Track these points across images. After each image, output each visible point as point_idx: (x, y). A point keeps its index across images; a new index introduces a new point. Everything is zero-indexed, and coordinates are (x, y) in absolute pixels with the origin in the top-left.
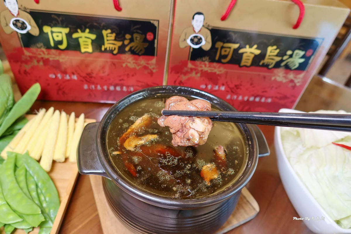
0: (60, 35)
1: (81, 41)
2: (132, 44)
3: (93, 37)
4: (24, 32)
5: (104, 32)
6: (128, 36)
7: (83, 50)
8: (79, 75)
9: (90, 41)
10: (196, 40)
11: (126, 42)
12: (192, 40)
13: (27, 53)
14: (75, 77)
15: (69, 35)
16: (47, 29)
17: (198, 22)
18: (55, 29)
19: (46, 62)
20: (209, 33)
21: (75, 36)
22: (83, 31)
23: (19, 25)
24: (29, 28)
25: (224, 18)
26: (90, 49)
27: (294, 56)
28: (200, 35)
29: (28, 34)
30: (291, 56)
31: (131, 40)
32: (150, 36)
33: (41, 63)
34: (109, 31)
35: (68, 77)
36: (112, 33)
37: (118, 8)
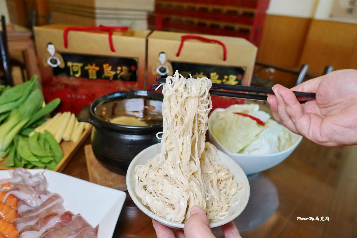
0: (77, 68)
1: (90, 71)
2: (122, 74)
3: (97, 68)
4: (55, 66)
5: (105, 66)
6: (119, 68)
7: (91, 77)
8: (87, 95)
9: (95, 72)
10: (162, 70)
11: (118, 72)
12: (160, 70)
13: (55, 79)
14: (84, 97)
15: (82, 68)
16: (70, 64)
17: (163, 58)
18: (75, 64)
19: (67, 86)
20: (170, 65)
21: (86, 68)
22: (91, 65)
23: (53, 61)
24: (59, 63)
25: (178, 55)
26: (95, 77)
27: (230, 79)
28: (165, 67)
29: (58, 67)
30: (228, 80)
31: (121, 71)
32: (133, 68)
33: (63, 87)
34: (107, 65)
35: (79, 97)
36: (109, 66)
37: (113, 50)
